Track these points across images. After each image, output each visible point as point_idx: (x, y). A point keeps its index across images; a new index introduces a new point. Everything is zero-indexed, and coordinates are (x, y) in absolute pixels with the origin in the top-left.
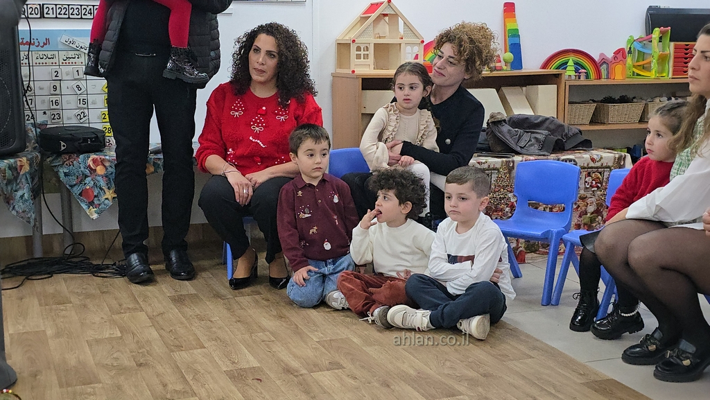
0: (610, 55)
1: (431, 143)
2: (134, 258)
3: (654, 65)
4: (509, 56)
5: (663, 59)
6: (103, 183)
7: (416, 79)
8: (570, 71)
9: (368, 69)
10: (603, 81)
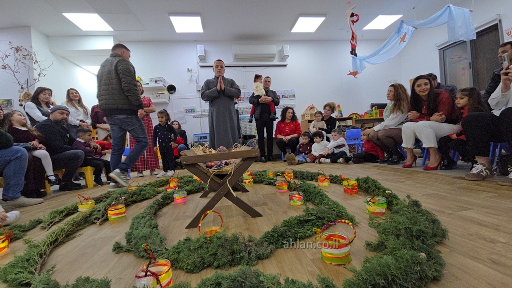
0: (363, 114)
1: (325, 127)
2: (263, 158)
3: (374, 114)
4: (340, 115)
5: (376, 114)
6: (256, 144)
7: (320, 115)
8: (354, 117)
9: (309, 119)
10: (362, 118)
